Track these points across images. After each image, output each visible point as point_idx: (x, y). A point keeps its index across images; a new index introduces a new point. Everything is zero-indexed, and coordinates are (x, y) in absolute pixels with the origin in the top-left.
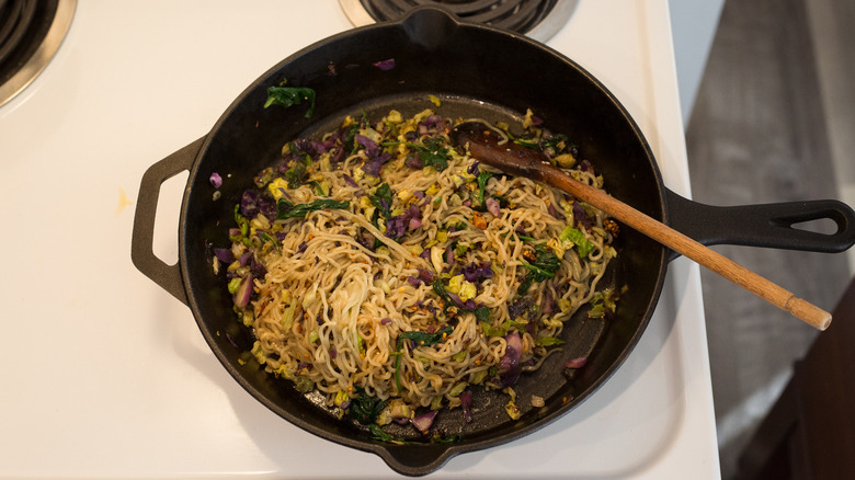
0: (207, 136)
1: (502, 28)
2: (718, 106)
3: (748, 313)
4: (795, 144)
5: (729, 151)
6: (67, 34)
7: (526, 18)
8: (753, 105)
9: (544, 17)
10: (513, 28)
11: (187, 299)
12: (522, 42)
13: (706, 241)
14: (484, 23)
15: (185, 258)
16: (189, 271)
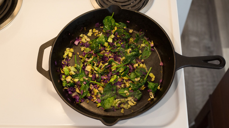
0: (56, 37)
2: (191, 26)
3: (198, 81)
4: (211, 37)
5: (193, 39)
7: (140, 6)
8: (200, 27)
9: (144, 7)
10: (135, 10)
11: (51, 79)
12: (138, 13)
13: (185, 66)
14: (129, 8)
15: (50, 69)
16: (52, 72)
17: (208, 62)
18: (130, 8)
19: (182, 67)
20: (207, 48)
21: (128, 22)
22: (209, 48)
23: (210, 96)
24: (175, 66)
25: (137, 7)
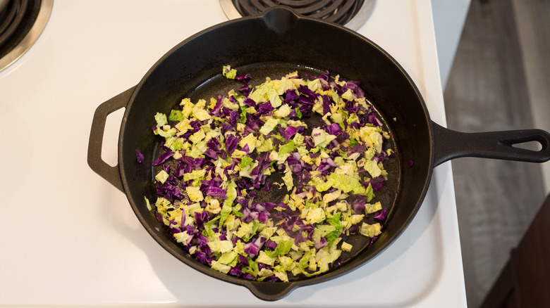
0: (137, 85)
1: (330, 22)
3: (480, 224)
6: (46, 25)
9: (353, 17)
10: (336, 22)
11: (123, 188)
15: (122, 162)
16: (125, 170)
17: (514, 145)
23: (514, 253)
24: (431, 154)
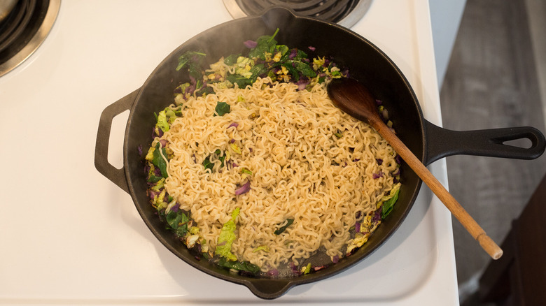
0: (141, 88)
2: (468, 57)
3: (486, 188)
4: (516, 80)
5: (474, 85)
6: (54, 23)
7: (340, 11)
8: (489, 56)
10: (329, 19)
11: (129, 190)
12: (336, 28)
13: (449, 153)
14: (313, 15)
15: (127, 164)
16: (131, 172)
17: (504, 143)
18: (318, 15)
19: (442, 155)
20: (508, 108)
21: (310, 48)
22: (512, 106)
23: (516, 224)
24: (424, 153)
25: (334, 13)
